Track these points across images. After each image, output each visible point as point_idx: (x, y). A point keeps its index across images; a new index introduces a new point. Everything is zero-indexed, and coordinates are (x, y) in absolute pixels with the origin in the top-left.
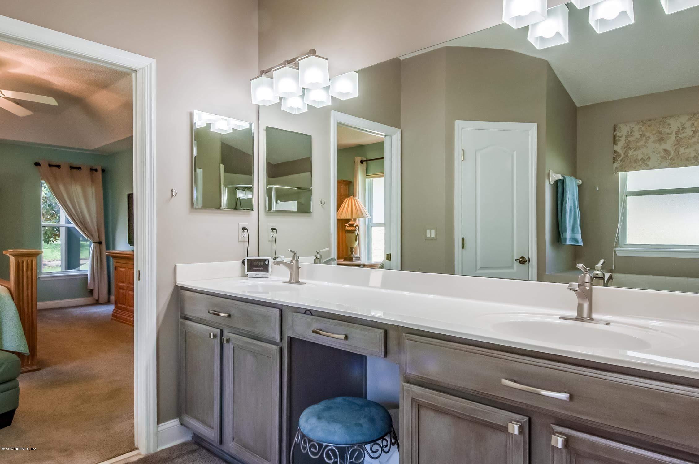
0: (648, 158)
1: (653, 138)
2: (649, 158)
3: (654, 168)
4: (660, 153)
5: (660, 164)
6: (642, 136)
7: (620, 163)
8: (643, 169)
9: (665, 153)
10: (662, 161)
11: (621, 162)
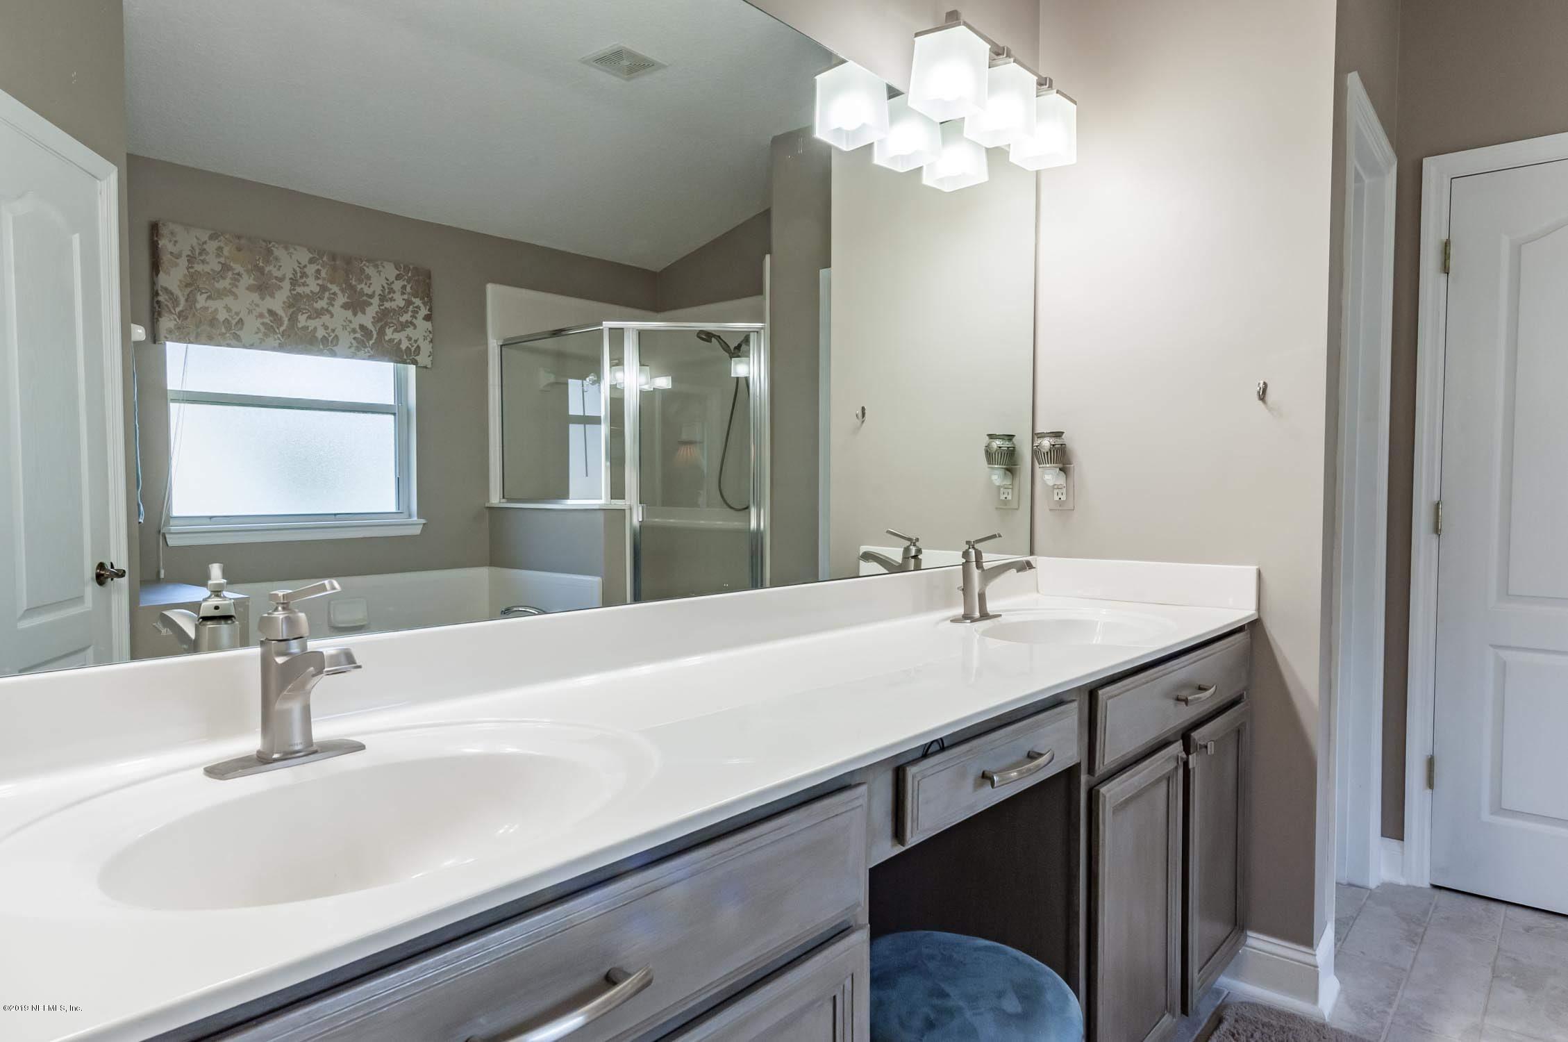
0: (239, 321)
1: (247, 280)
2: (241, 321)
3: (251, 346)
4: (261, 316)
5: (264, 340)
6: (226, 267)
7: (177, 320)
8: (229, 345)
9: (271, 318)
10: (266, 335)
11: (179, 319)
